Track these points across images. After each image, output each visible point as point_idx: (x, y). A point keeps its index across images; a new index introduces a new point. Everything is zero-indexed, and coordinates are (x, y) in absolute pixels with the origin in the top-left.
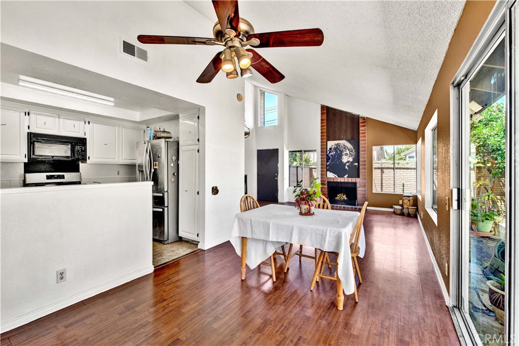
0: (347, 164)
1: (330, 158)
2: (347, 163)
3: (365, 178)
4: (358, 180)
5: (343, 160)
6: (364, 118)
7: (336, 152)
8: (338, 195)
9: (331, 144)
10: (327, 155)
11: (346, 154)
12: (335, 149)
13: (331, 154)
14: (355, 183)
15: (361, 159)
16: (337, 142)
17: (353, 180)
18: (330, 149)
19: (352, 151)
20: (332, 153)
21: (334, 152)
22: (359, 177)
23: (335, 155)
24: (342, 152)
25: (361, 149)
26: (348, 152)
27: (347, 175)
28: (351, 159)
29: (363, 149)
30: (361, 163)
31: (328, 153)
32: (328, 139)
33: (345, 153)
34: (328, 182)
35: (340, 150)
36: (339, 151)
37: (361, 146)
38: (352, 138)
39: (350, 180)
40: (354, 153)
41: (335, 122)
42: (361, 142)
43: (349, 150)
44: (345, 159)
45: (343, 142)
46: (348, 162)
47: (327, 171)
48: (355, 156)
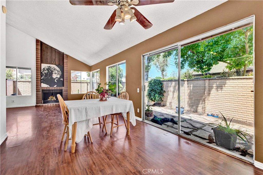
0: (56, 79)
1: (43, 75)
2: (56, 78)
3: (67, 87)
4: (63, 88)
5: (53, 77)
6: (66, 55)
7: (48, 71)
8: (50, 97)
9: (44, 66)
10: (41, 73)
11: (56, 73)
12: (48, 69)
13: (44, 72)
14: (62, 90)
15: (65, 77)
16: (49, 65)
17: (61, 88)
18: (44, 69)
19: (59, 72)
20: (45, 72)
21: (47, 71)
22: (63, 86)
23: (47, 73)
24: (52, 71)
25: (65, 71)
26: (56, 72)
27: (56, 85)
28: (59, 76)
29: (66, 71)
30: (65, 79)
31: (42, 71)
32: (42, 62)
33: (54, 72)
34: (43, 90)
35: (51, 70)
36: (50, 72)
37: (65, 69)
38: (59, 64)
39: (58, 88)
40: (60, 73)
41: (47, 53)
42: (65, 67)
43: (57, 71)
44: (54, 76)
45: (53, 66)
46: (57, 78)
47: (41, 83)
48: (61, 75)
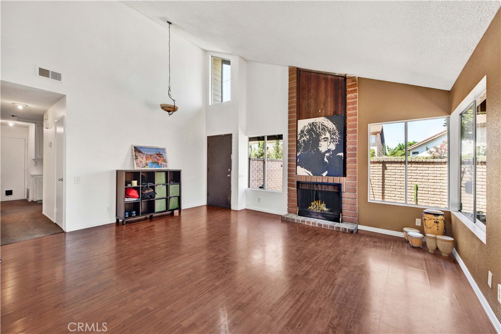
0: (327, 154)
1: (301, 146)
2: (326, 152)
3: (355, 177)
4: (343, 181)
5: (320, 149)
6: (353, 79)
7: (311, 135)
8: (312, 203)
10: (297, 141)
11: (326, 139)
12: (309, 131)
13: (303, 139)
14: (339, 186)
15: (349, 146)
17: (337, 180)
18: (302, 132)
19: (334, 134)
20: (305, 138)
21: (308, 137)
22: (345, 175)
23: (309, 140)
24: (318, 135)
25: (348, 129)
26: (328, 135)
27: (326, 172)
28: (333, 147)
29: (351, 129)
30: (348, 152)
31: (298, 138)
32: (300, 117)
33: (323, 136)
34: (298, 183)
35: (316, 133)
36: (314, 134)
37: (348, 124)
38: (335, 113)
39: (331, 180)
40: (337, 137)
41: (309, 91)
42: (348, 118)
43: (330, 132)
44: (324, 147)
45: (321, 120)
46: (329, 151)
47: (297, 165)
48: (339, 141)
